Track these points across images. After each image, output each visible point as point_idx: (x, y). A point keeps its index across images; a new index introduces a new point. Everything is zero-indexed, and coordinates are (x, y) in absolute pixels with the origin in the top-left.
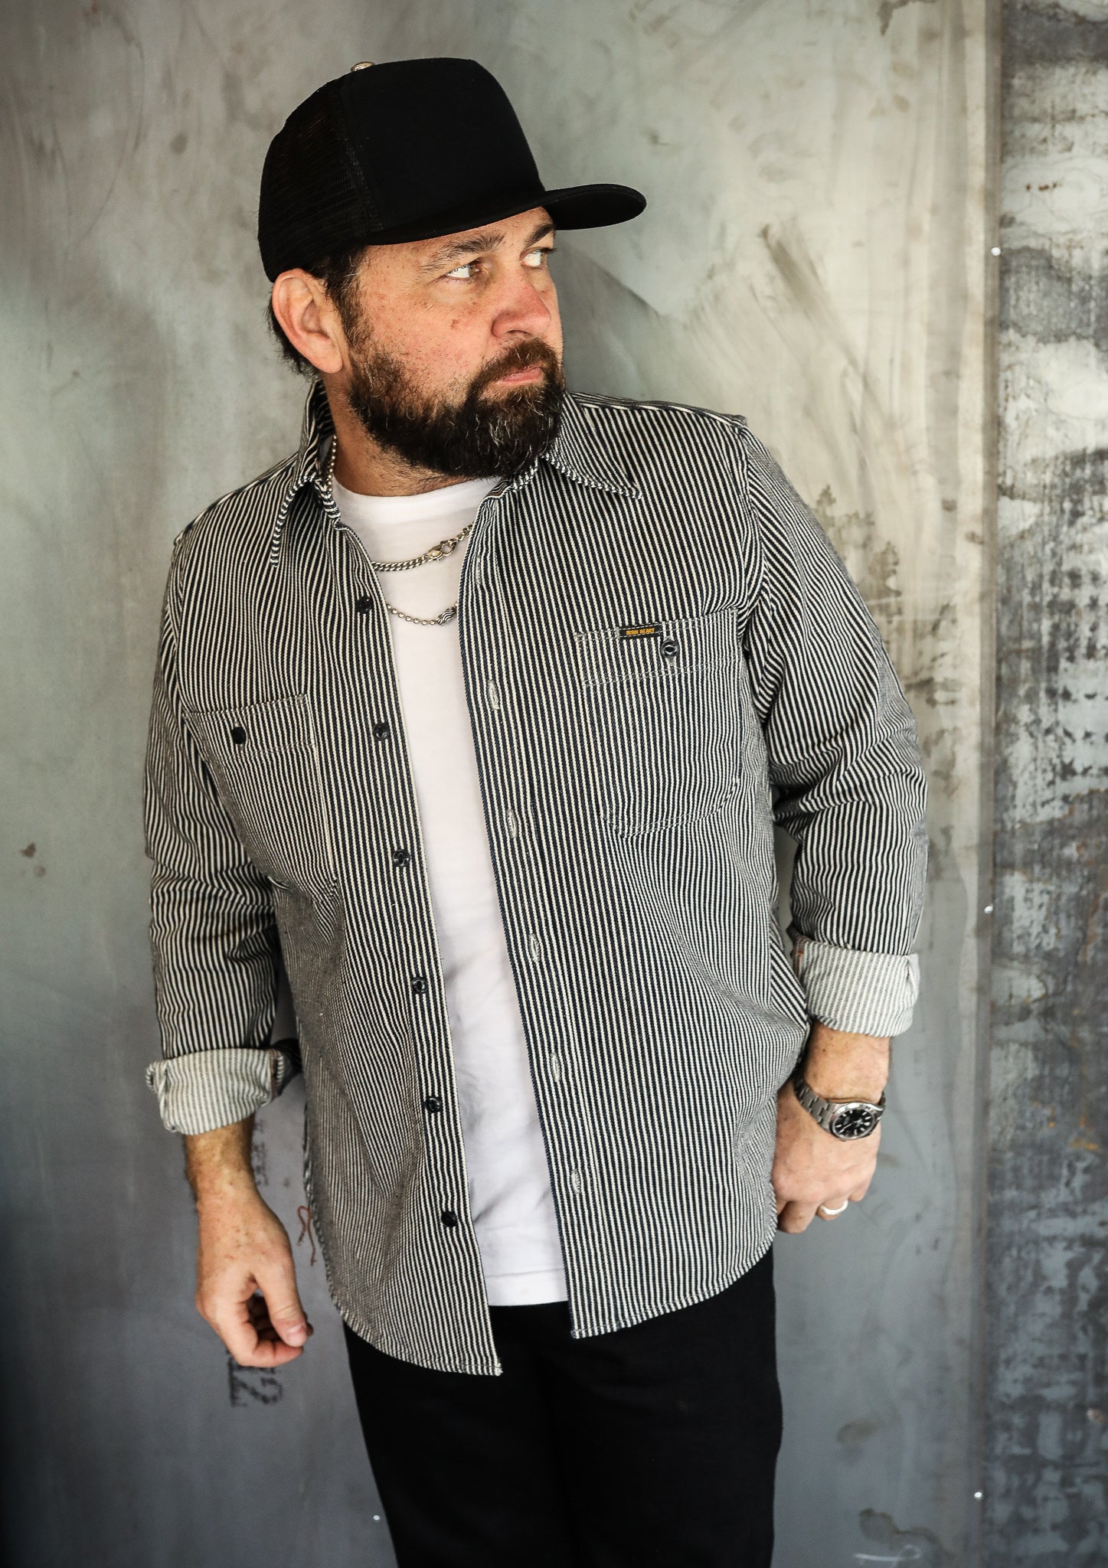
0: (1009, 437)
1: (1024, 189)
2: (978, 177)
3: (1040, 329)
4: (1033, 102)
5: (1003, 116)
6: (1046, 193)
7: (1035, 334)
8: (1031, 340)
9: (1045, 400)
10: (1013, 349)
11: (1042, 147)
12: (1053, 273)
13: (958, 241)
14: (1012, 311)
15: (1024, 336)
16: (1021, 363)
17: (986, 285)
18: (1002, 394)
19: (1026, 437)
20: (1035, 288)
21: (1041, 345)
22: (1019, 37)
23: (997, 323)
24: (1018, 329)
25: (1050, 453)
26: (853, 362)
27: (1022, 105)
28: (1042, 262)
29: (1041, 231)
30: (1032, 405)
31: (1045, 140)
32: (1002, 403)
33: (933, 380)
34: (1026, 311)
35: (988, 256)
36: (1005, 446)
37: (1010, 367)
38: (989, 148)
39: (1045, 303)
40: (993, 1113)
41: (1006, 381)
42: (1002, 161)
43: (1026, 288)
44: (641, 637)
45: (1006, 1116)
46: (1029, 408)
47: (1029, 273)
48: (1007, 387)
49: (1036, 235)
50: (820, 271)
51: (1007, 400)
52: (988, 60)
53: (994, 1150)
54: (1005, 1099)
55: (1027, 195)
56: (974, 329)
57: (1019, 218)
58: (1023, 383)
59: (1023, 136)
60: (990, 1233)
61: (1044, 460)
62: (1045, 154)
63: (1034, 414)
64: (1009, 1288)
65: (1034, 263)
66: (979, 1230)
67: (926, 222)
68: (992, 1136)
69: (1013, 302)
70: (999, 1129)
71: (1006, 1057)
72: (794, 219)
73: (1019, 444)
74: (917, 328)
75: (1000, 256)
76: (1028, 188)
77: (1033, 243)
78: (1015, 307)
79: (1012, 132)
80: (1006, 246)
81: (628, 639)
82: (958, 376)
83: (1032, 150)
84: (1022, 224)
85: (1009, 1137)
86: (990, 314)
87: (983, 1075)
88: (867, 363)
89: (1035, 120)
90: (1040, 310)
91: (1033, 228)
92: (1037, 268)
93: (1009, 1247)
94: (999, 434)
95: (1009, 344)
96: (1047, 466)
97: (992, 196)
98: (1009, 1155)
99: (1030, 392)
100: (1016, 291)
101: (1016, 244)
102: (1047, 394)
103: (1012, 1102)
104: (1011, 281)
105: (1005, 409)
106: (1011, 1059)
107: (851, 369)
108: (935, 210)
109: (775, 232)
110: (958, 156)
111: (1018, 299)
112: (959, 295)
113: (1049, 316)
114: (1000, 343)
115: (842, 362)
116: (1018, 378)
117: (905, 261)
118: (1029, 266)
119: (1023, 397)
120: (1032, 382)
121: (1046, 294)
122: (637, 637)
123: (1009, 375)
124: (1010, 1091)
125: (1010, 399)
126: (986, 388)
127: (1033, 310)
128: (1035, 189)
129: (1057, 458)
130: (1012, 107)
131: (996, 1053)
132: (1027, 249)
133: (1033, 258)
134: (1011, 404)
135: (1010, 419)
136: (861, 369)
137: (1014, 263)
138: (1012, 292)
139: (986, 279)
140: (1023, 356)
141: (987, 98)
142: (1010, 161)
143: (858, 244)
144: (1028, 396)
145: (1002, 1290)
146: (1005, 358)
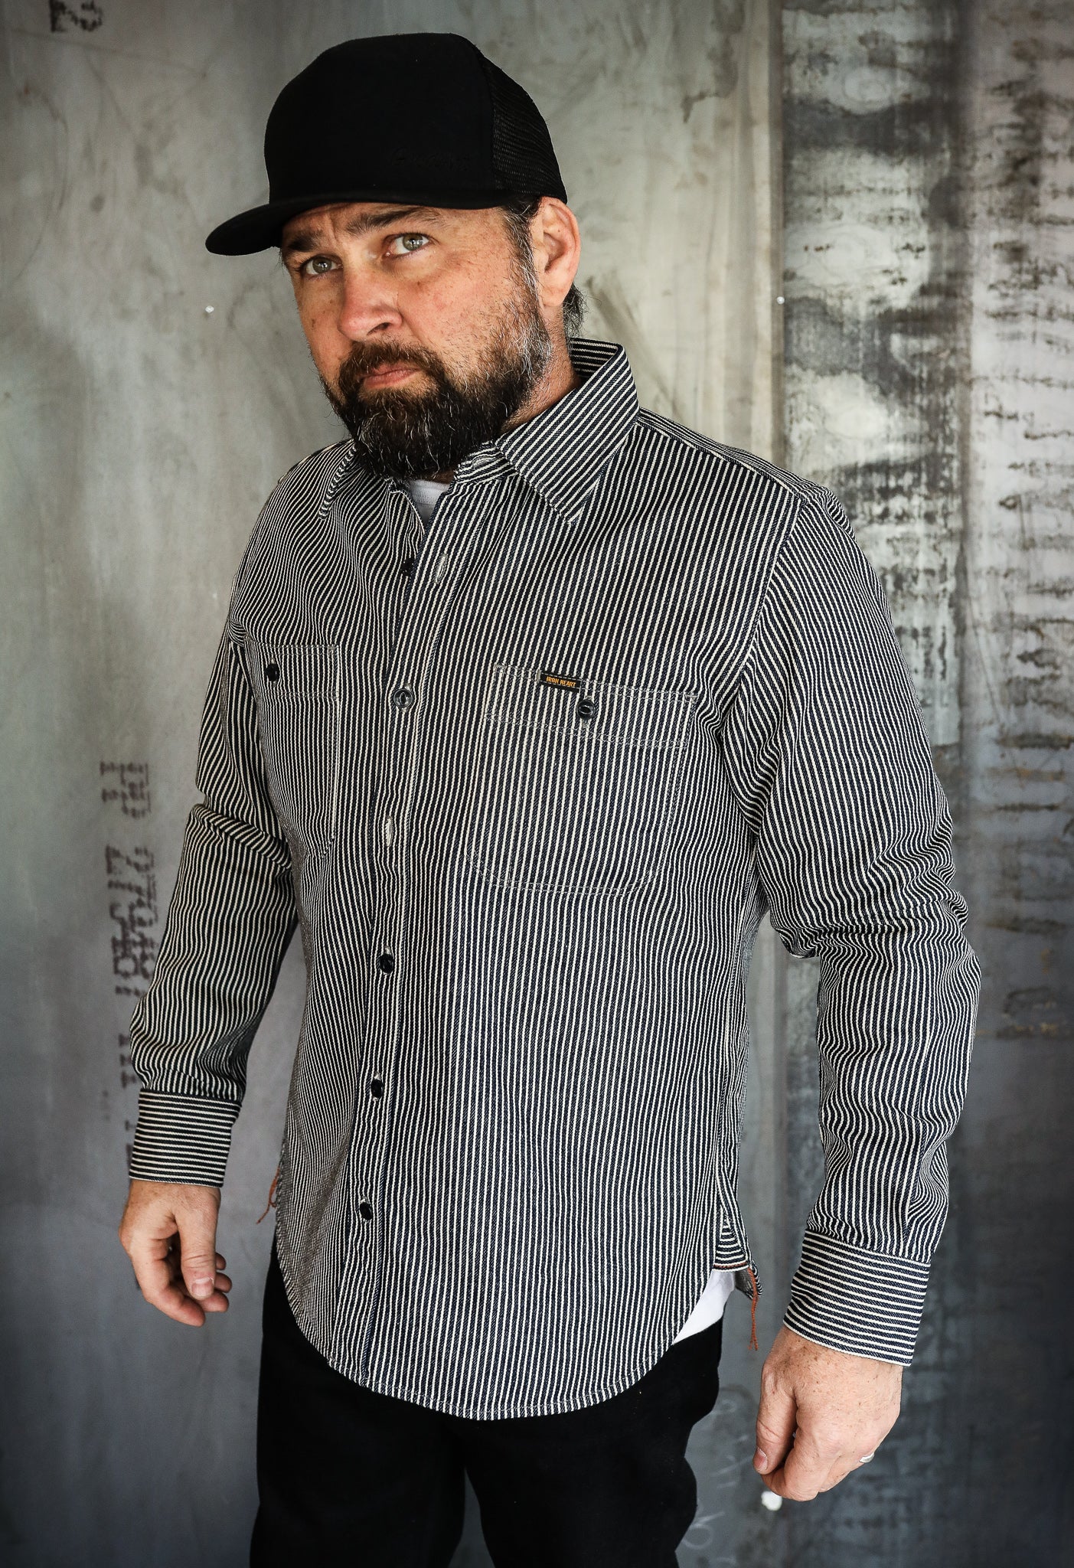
0: (794, 453)
1: (802, 250)
2: (765, 239)
3: (818, 364)
4: (809, 179)
5: (785, 191)
6: (821, 253)
7: (814, 368)
8: (811, 373)
9: (823, 422)
10: (796, 380)
11: (817, 216)
12: (828, 318)
13: (750, 290)
14: (794, 349)
15: (804, 370)
16: (803, 392)
17: (773, 328)
18: (787, 417)
19: (808, 453)
20: (813, 330)
21: (819, 377)
22: (797, 126)
23: (784, 359)
24: (800, 364)
25: (828, 467)
26: (664, 390)
27: (800, 181)
28: (819, 309)
29: (817, 284)
30: (812, 426)
31: (819, 210)
32: (788, 424)
33: (730, 407)
34: (806, 349)
35: (774, 303)
36: (791, 461)
37: (794, 395)
38: (774, 216)
39: (822, 343)
41: (791, 407)
42: (785, 226)
43: (806, 331)
44: (560, 688)
46: (809, 430)
47: (808, 319)
48: (791, 412)
49: (813, 287)
50: (636, 316)
51: (791, 422)
52: (772, 144)
55: (805, 255)
56: (763, 365)
57: (799, 273)
58: (805, 408)
59: (801, 206)
61: (823, 472)
62: (819, 221)
63: (814, 434)
65: (812, 310)
67: (723, 275)
69: (795, 341)
72: (614, 272)
73: (802, 459)
74: (717, 363)
75: (785, 304)
76: (806, 248)
77: (811, 294)
78: (798, 346)
79: (792, 203)
80: (789, 296)
81: (546, 686)
82: (751, 403)
83: (809, 218)
84: (802, 278)
86: (776, 352)
89: (811, 193)
90: (818, 348)
91: (811, 282)
92: (814, 314)
94: (786, 450)
95: (793, 377)
96: (825, 477)
97: (776, 255)
99: (810, 416)
100: (797, 332)
101: (797, 295)
102: (824, 418)
104: (793, 325)
105: (790, 430)
108: (729, 266)
109: (598, 282)
110: (748, 222)
111: (799, 339)
112: (750, 336)
113: (825, 353)
114: (785, 376)
116: (801, 404)
117: (706, 308)
118: (808, 313)
119: (805, 420)
120: (812, 408)
121: (822, 336)
122: (556, 686)
123: (793, 401)
125: (795, 422)
126: (774, 412)
127: (812, 349)
128: (811, 250)
129: (833, 470)
130: (792, 183)
132: (806, 299)
133: (811, 306)
134: (795, 425)
135: (794, 439)
137: (795, 311)
138: (794, 334)
139: (773, 322)
140: (805, 387)
141: (771, 177)
142: (791, 227)
143: (667, 293)
144: (809, 419)
146: (790, 388)
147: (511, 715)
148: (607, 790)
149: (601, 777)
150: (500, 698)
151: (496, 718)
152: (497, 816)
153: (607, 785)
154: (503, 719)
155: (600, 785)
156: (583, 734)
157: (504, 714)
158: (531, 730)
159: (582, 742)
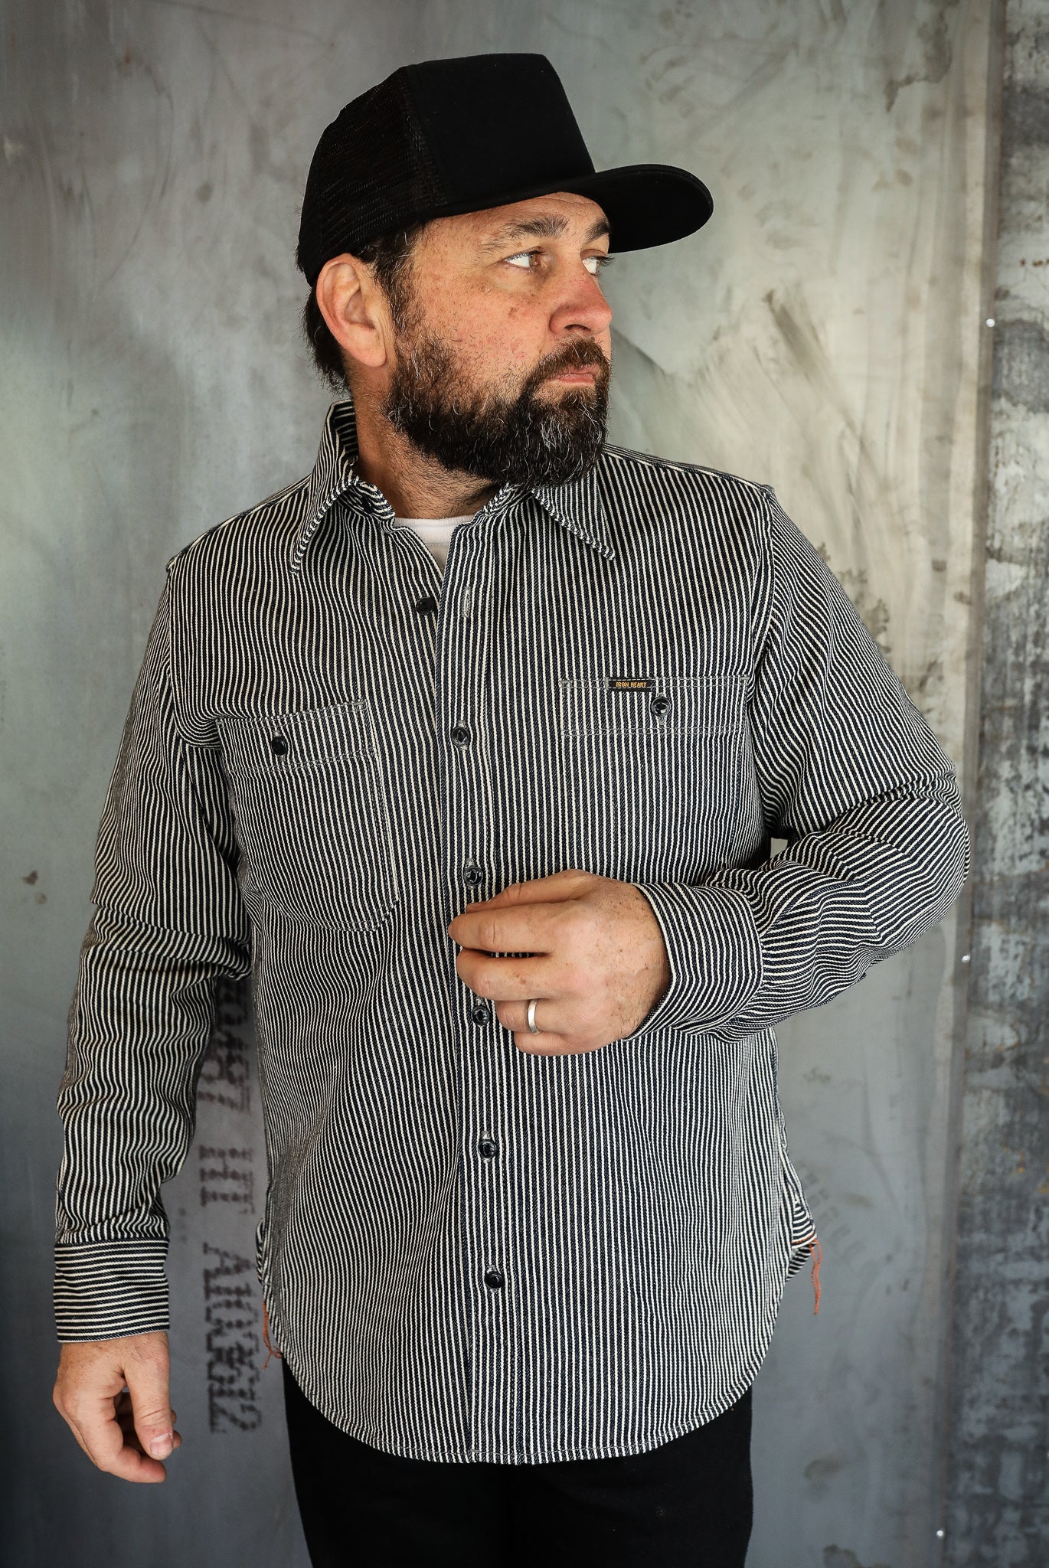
0: (998, 502)
1: (1019, 264)
2: (975, 250)
3: (1030, 398)
4: (1030, 181)
5: (1000, 194)
6: (1040, 269)
7: (1026, 403)
8: (1022, 409)
9: (1034, 467)
10: (1005, 417)
11: (1037, 225)
12: (1044, 345)
13: (955, 310)
14: (1004, 381)
15: (1015, 405)
16: (1011, 431)
17: (980, 356)
18: (992, 459)
19: (1015, 501)
20: (1026, 359)
21: (1031, 414)
22: (1018, 119)
23: (990, 392)
24: (1010, 398)
25: (1037, 519)
26: (850, 424)
27: (1019, 184)
28: (1035, 334)
29: (1034, 304)
30: (1021, 471)
31: (1040, 218)
32: (993, 468)
33: (927, 445)
34: (1017, 381)
35: (983, 326)
36: (994, 510)
37: (1001, 434)
38: (986, 223)
39: (1037, 374)
40: (965, 1157)
41: (997, 448)
42: (999, 236)
43: (1018, 360)
44: (632, 691)
45: (977, 1161)
46: (1017, 475)
47: (1022, 345)
48: (997, 453)
49: (1030, 308)
50: (821, 337)
51: (997, 466)
52: (988, 139)
53: (965, 1193)
54: (976, 1144)
55: (1022, 270)
56: (967, 396)
57: (1013, 291)
58: (1013, 450)
59: (1019, 213)
60: (958, 1275)
61: (1031, 525)
62: (1039, 231)
63: (1023, 480)
64: (975, 1329)
65: (1026, 335)
66: (948, 1272)
67: (925, 292)
68: (963, 1180)
69: (1005, 372)
70: (969, 1173)
71: (979, 1104)
72: (798, 285)
73: (1007, 509)
74: (914, 395)
75: (995, 328)
76: (1023, 263)
77: (1026, 316)
78: (1008, 376)
79: (1009, 209)
80: (1000, 318)
81: (617, 691)
82: (951, 442)
83: (1028, 227)
84: (1016, 297)
85: (979, 1181)
86: (983, 383)
87: (955, 1120)
88: (864, 426)
89: (1031, 198)
90: (1031, 380)
91: (1027, 302)
92: (1029, 340)
93: (976, 1289)
94: (989, 497)
95: (1001, 413)
96: (1034, 531)
97: (988, 270)
98: (979, 1199)
99: (1019, 459)
100: (1008, 361)
101: (1010, 317)
102: (1035, 462)
103: (983, 1147)
104: (1005, 351)
105: (995, 474)
106: (983, 1105)
107: (848, 432)
108: (933, 282)
109: (779, 297)
110: (957, 229)
111: (1010, 369)
112: (955, 364)
113: (1040, 387)
114: (991, 411)
115: (841, 425)
116: (1008, 445)
117: (904, 330)
118: (1022, 338)
119: (1013, 463)
120: (1021, 450)
121: (1037, 366)
122: (626, 690)
123: (999, 441)
124: (982, 1136)
125: (1001, 465)
126: (977, 453)
127: (1025, 380)
128: (1029, 264)
129: (1043, 523)
130: (1009, 185)
131: (969, 1099)
132: (1020, 321)
133: (1025, 330)
134: (1001, 471)
135: (999, 485)
136: (858, 432)
137: (1007, 335)
138: (1004, 362)
139: (980, 349)
140: (1014, 424)
141: (986, 177)
142: (1006, 237)
143: (859, 312)
144: (1017, 463)
145: (968, 1331)
146: (997, 426)
147: (589, 727)
148: (689, 782)
149: (683, 771)
150: (573, 712)
151: (574, 733)
152: (593, 830)
153: (689, 777)
154: (582, 733)
155: (683, 778)
156: (662, 731)
157: (581, 727)
158: (612, 738)
159: (662, 740)
